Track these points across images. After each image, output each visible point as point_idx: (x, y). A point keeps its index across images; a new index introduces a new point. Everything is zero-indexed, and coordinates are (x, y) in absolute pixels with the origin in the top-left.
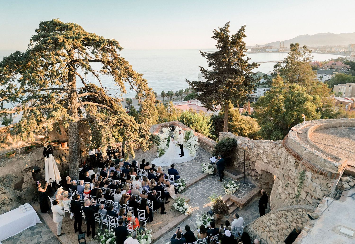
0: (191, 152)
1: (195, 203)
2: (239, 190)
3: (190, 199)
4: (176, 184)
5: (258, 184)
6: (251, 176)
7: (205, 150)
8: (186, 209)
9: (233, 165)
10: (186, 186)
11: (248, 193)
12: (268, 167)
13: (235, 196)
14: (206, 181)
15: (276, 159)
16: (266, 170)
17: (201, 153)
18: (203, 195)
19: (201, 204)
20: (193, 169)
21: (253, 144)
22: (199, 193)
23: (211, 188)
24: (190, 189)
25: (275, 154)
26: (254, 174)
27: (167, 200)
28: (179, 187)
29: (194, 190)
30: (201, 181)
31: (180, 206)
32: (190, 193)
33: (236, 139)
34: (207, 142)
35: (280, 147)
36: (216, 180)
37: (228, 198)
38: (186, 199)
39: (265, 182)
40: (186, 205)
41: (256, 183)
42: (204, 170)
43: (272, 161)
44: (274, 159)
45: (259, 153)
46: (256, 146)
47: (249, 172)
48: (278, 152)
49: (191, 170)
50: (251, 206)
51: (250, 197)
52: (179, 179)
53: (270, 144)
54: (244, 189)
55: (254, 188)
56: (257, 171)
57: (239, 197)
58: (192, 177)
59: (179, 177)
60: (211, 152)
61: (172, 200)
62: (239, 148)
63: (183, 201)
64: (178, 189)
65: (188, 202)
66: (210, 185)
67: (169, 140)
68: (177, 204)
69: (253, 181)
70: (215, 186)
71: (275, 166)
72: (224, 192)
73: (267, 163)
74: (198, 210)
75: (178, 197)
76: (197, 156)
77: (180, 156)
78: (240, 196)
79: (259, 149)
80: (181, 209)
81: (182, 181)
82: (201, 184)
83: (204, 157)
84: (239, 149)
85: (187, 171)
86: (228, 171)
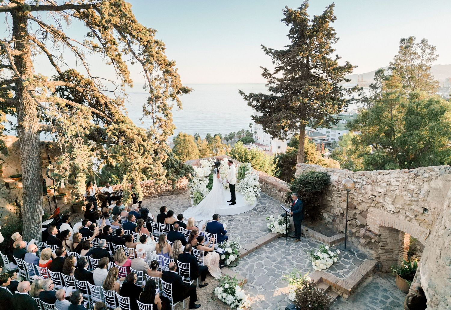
0: (249, 197)
1: (257, 287)
2: (338, 263)
3: (247, 278)
4: (220, 250)
5: (372, 252)
6: (358, 238)
7: (269, 196)
8: (241, 300)
9: (322, 218)
10: (240, 255)
11: (356, 268)
12: (397, 220)
13: (331, 273)
14: (276, 246)
15: (414, 203)
16: (390, 226)
17: (263, 201)
18: (271, 271)
19: (268, 289)
20: (251, 225)
21: (364, 178)
22: (265, 267)
23: (285, 258)
24: (247, 259)
25: (414, 195)
26: (364, 234)
27: (203, 279)
28: (226, 256)
29: (254, 262)
30: (266, 246)
31: (228, 293)
32: (247, 267)
33: (329, 173)
34: (274, 183)
35: (425, 179)
36: (292, 245)
37: (319, 278)
38: (240, 279)
39: (386, 248)
40: (239, 292)
41: (368, 250)
42: (270, 227)
43: (406, 207)
44: (410, 205)
45: (375, 194)
46: (371, 182)
47: (354, 230)
48: (420, 189)
49: (248, 227)
50: (363, 292)
51: (362, 277)
52: (226, 240)
53: (401, 175)
54: (346, 260)
55: (366, 259)
56: (372, 229)
57: (340, 276)
58: (250, 239)
59: (227, 239)
60: (280, 198)
61: (212, 280)
62: (334, 188)
63: (234, 284)
64: (225, 260)
65: (242, 285)
66: (283, 252)
67: (211, 180)
68: (221, 289)
69: (362, 246)
70: (293, 255)
71: (413, 217)
72: (311, 266)
73: (394, 213)
74: (263, 301)
75: (224, 275)
76: (258, 205)
77: (230, 205)
78: (341, 274)
79: (376, 188)
80: (230, 299)
81: (231, 246)
82: (267, 251)
83: (269, 207)
84: (334, 190)
85: (241, 229)
86: (313, 229)
